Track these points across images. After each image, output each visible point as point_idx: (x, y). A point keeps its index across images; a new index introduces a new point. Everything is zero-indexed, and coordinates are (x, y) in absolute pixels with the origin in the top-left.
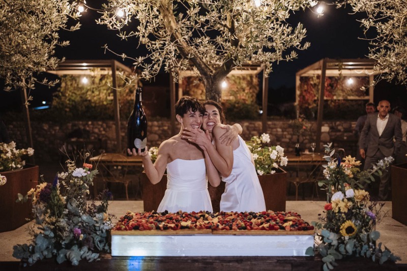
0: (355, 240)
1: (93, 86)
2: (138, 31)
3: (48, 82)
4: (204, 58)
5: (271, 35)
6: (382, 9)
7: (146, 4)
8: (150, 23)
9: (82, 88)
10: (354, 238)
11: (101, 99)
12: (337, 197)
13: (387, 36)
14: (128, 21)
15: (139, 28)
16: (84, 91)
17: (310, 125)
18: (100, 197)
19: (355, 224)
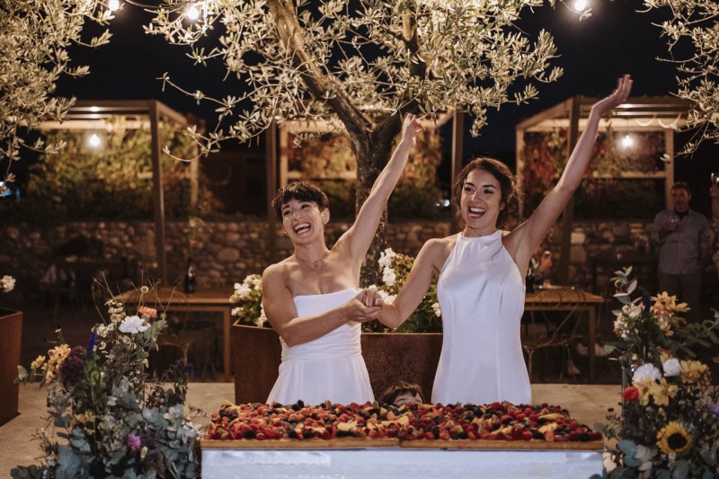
0: (690, 461)
1: (109, 152)
2: (226, 48)
3: (45, 146)
4: (351, 98)
5: (484, 53)
8: (250, 31)
9: (87, 156)
10: (687, 458)
11: (126, 178)
12: (644, 375)
13: (713, 54)
14: (208, 29)
16: (90, 162)
18: (170, 375)
19: (686, 430)
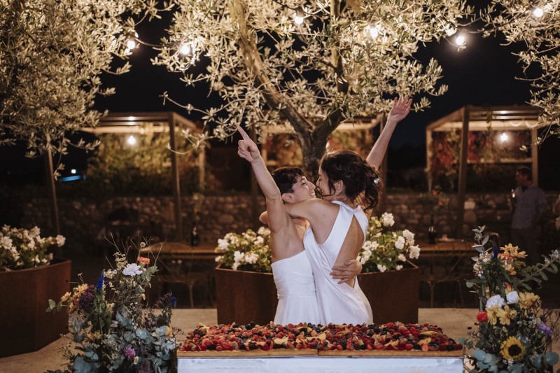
0: (523, 365)
1: (143, 149)
2: (209, 73)
3: (85, 144)
4: (299, 108)
5: (392, 76)
6: (548, 38)
7: (220, 37)
8: (226, 62)
9: (127, 151)
10: (522, 362)
11: (154, 166)
12: (494, 302)
13: (556, 74)
14: (196, 61)
15: (209, 68)
16: (130, 156)
17: (448, 200)
18: (160, 304)
19: (522, 342)
